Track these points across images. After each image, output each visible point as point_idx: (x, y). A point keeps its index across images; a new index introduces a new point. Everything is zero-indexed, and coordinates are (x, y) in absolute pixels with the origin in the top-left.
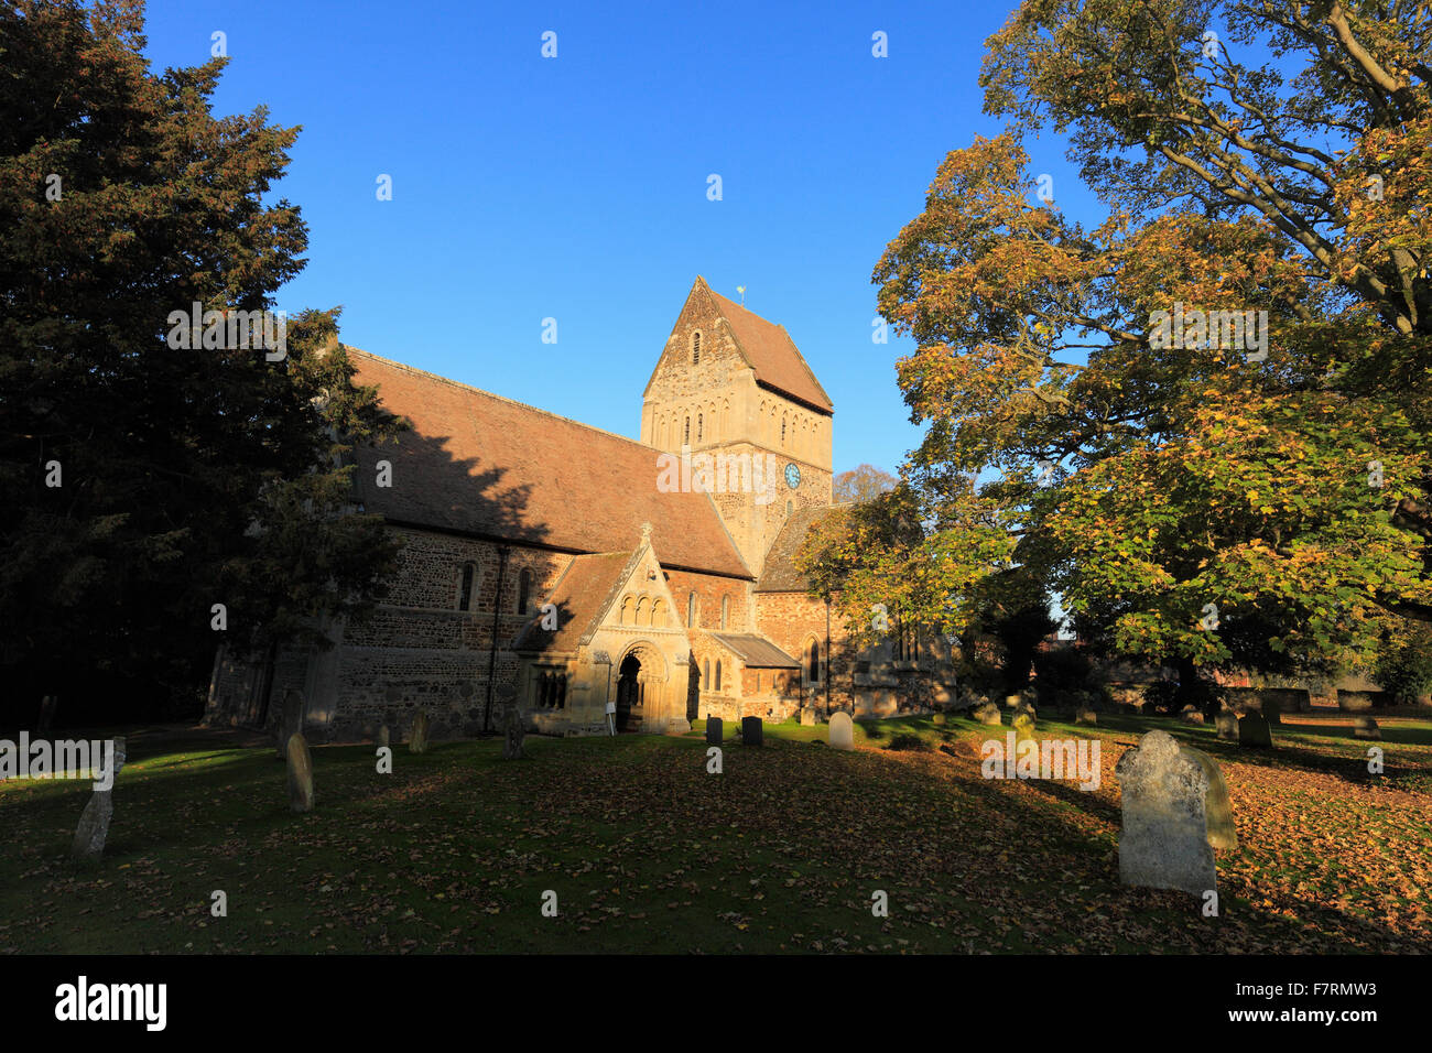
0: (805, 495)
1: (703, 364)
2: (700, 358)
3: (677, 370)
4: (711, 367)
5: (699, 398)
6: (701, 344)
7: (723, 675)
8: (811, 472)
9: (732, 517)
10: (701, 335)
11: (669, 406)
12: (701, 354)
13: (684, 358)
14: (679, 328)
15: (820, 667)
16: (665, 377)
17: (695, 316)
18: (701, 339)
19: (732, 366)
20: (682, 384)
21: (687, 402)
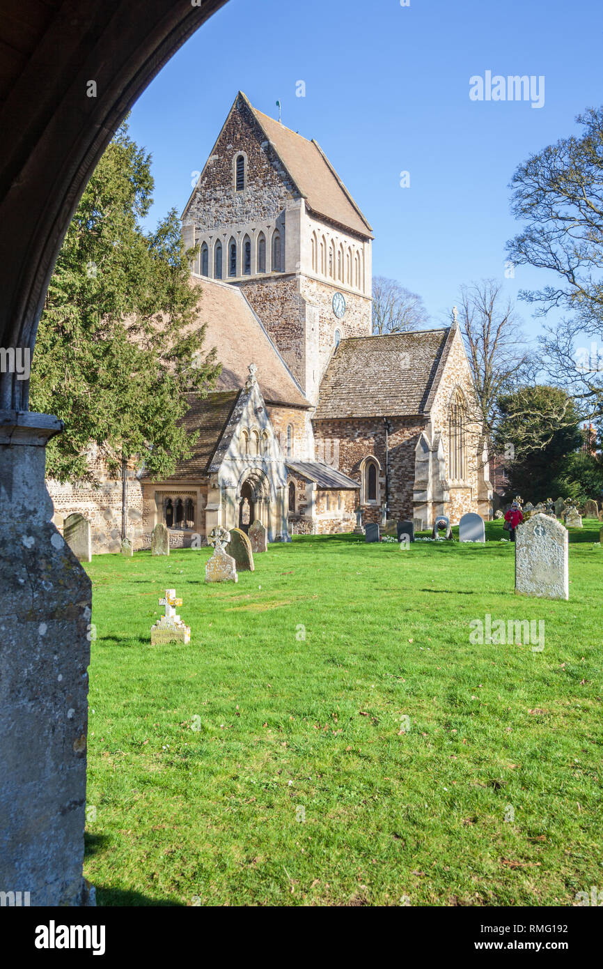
0: (349, 323)
1: (249, 189)
2: (246, 183)
3: (219, 194)
4: (258, 194)
5: (247, 227)
6: (246, 168)
7: (297, 497)
8: (354, 300)
9: (288, 349)
10: (246, 158)
11: (213, 232)
12: (246, 178)
13: (226, 181)
14: (219, 149)
15: (378, 487)
16: (204, 201)
17: (238, 136)
18: (246, 162)
19: (282, 194)
20: (225, 210)
21: (232, 230)
